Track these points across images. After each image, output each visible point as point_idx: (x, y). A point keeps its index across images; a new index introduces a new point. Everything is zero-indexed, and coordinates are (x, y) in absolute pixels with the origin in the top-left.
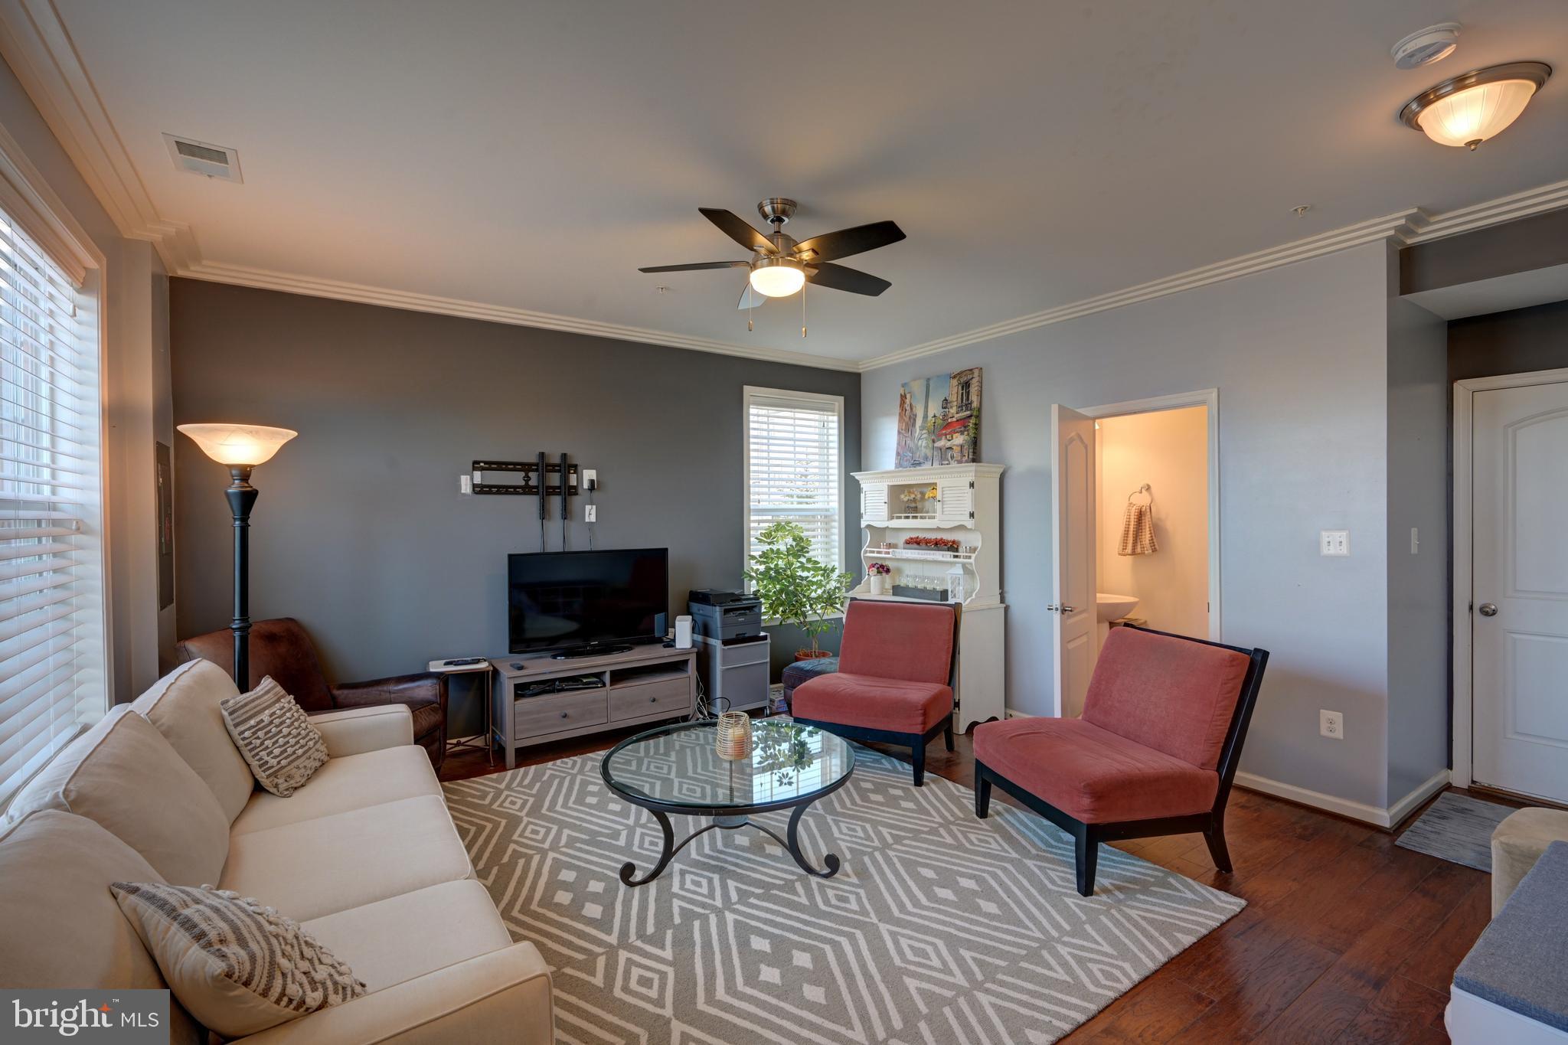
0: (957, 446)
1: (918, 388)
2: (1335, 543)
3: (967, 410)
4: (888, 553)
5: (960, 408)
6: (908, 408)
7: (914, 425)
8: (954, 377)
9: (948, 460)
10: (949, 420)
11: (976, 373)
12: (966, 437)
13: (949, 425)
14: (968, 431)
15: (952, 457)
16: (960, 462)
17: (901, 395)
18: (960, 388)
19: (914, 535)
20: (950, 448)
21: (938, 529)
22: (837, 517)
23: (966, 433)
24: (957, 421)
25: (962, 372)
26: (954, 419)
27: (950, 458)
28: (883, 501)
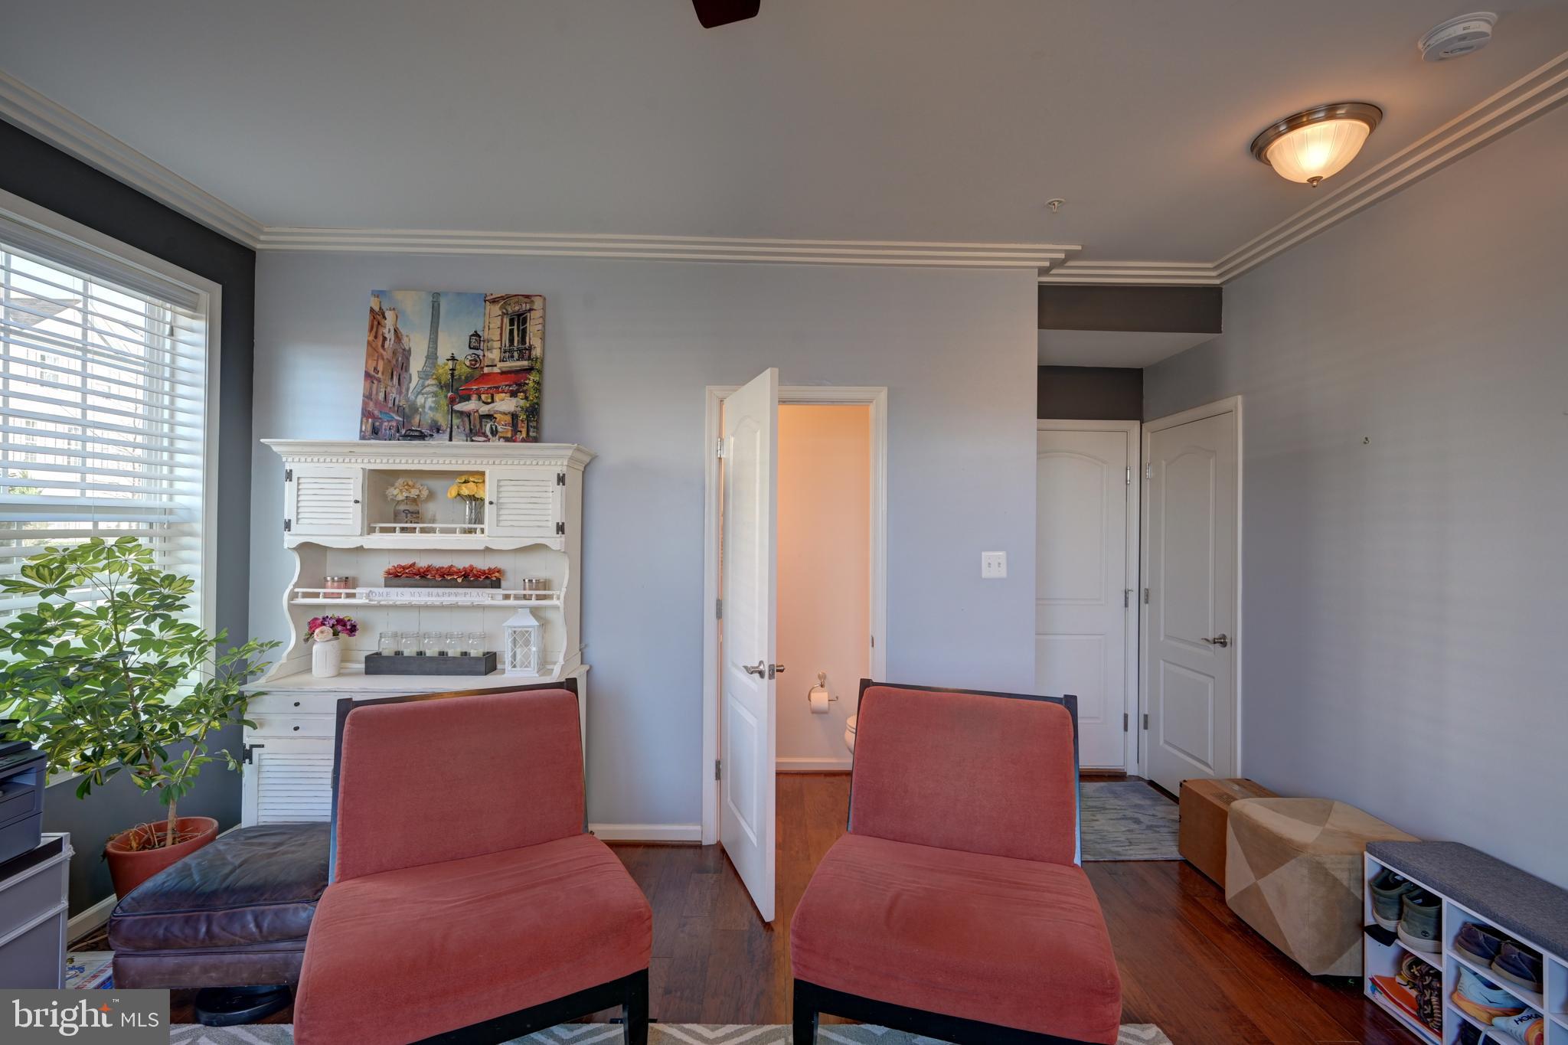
0: (505, 414)
1: (413, 308)
2: (994, 564)
3: (521, 358)
4: (352, 596)
5: (508, 353)
6: (390, 336)
7: (405, 367)
8: (494, 301)
9: (486, 436)
10: (486, 370)
11: (538, 304)
12: (522, 403)
13: (485, 378)
14: (524, 392)
15: (494, 432)
16: (507, 440)
17: (372, 310)
18: (506, 321)
19: (405, 561)
20: (490, 417)
21: (488, 550)
22: (198, 527)
23: (521, 395)
24: (503, 373)
25: (509, 297)
26: (496, 370)
27: (488, 433)
28: (352, 499)
